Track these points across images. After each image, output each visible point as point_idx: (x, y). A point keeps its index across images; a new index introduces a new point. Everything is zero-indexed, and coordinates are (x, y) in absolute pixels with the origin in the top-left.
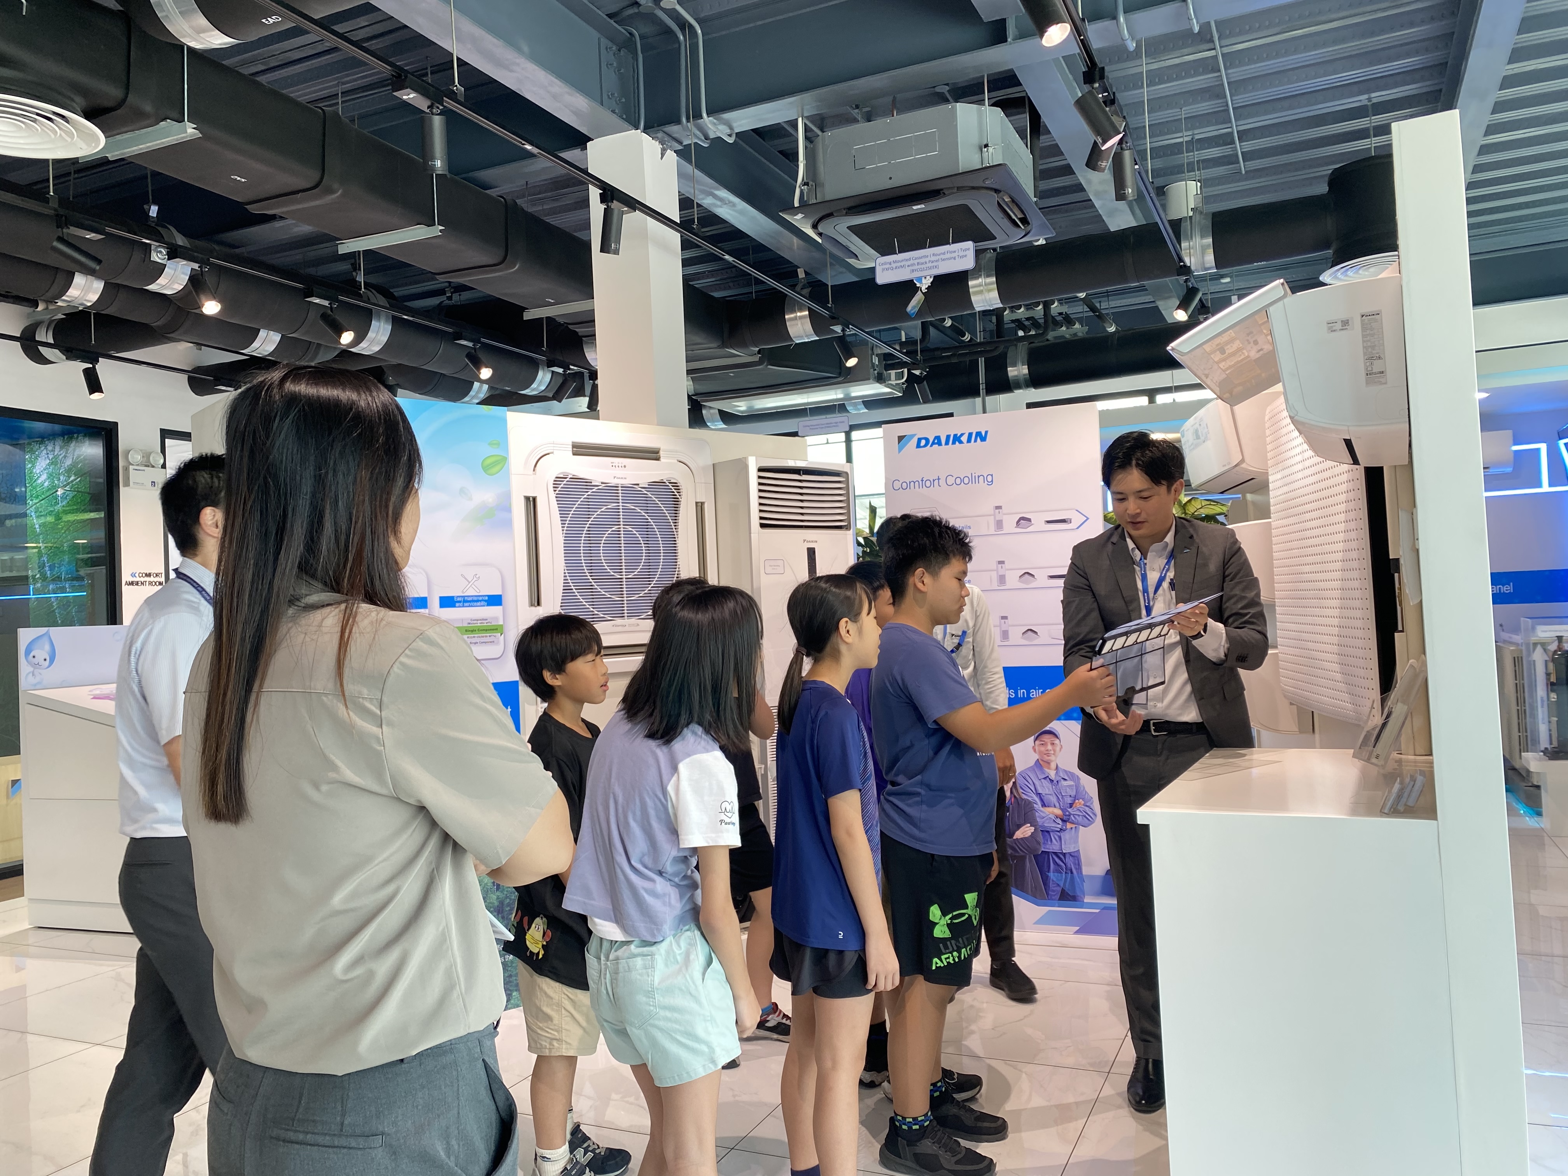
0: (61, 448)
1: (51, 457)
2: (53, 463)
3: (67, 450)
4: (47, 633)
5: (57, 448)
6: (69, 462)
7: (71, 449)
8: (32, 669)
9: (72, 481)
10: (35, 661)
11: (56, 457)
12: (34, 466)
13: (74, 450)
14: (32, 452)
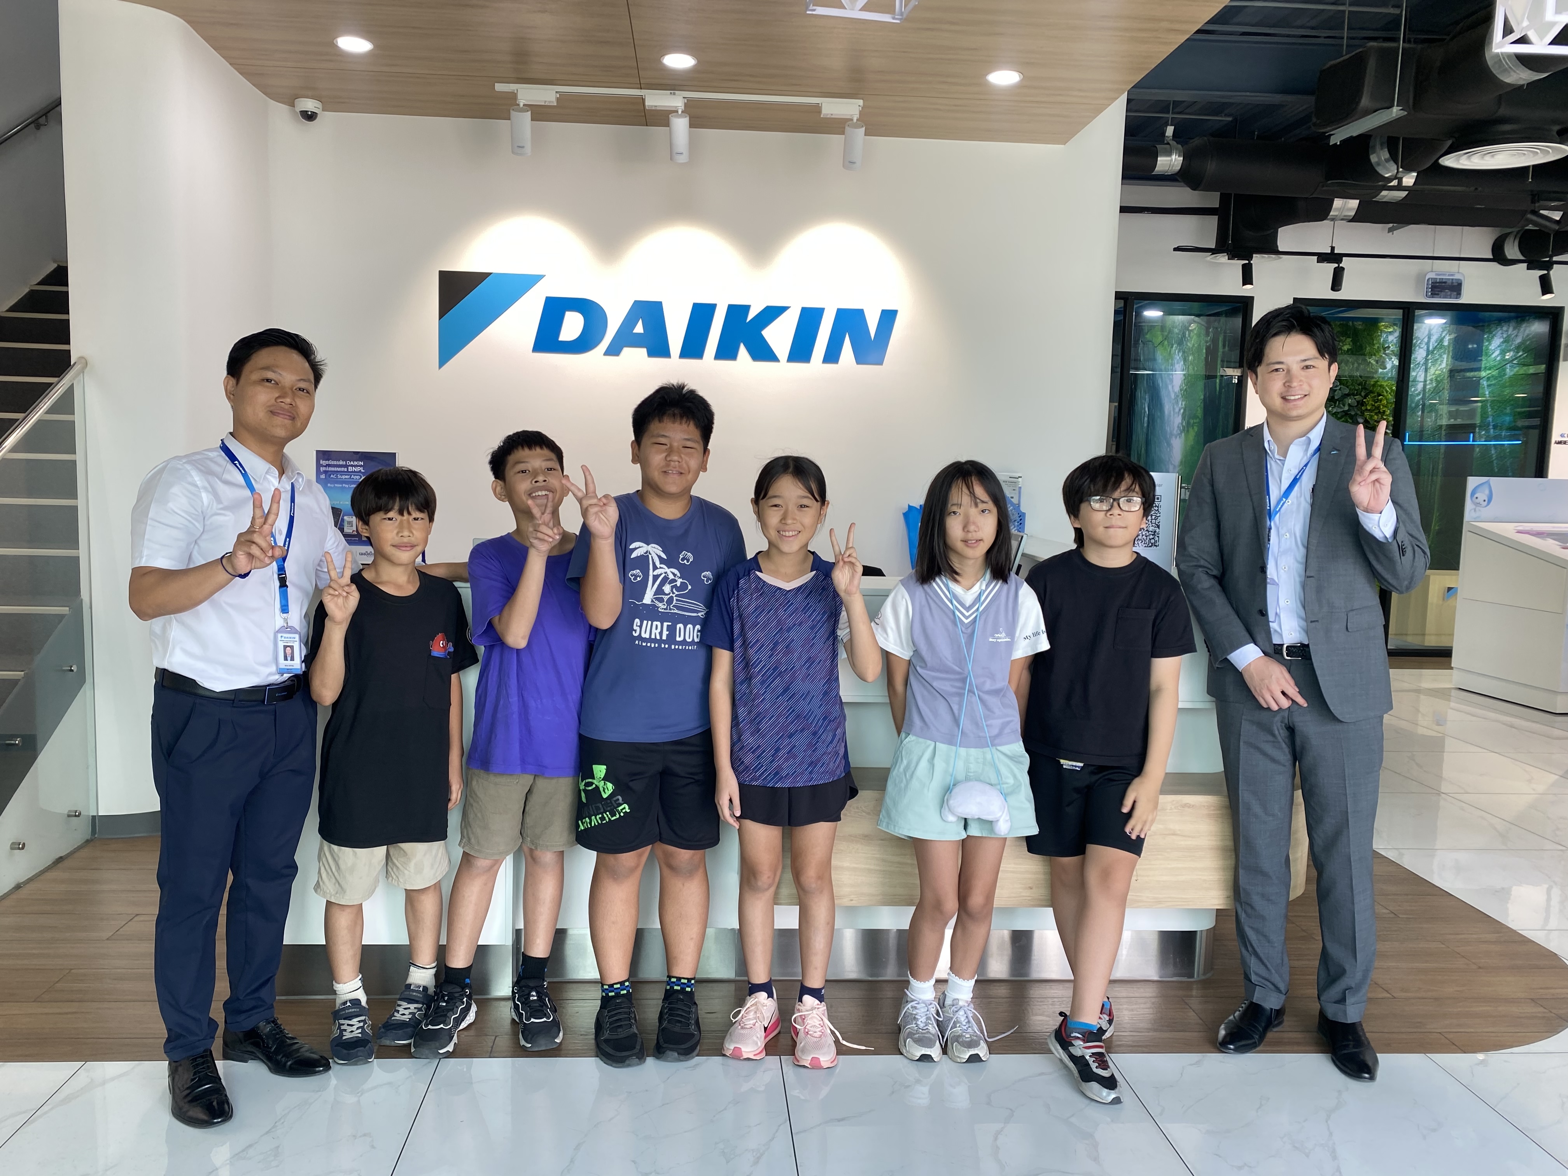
0: (1514, 329)
1: (1505, 336)
2: (1506, 341)
3: (1519, 330)
4: (1488, 482)
5: (1511, 329)
6: (1519, 340)
7: (1522, 329)
8: (1474, 507)
9: (1520, 356)
10: (1477, 501)
11: (1509, 336)
12: (1490, 344)
13: (1525, 330)
14: (1490, 332)
